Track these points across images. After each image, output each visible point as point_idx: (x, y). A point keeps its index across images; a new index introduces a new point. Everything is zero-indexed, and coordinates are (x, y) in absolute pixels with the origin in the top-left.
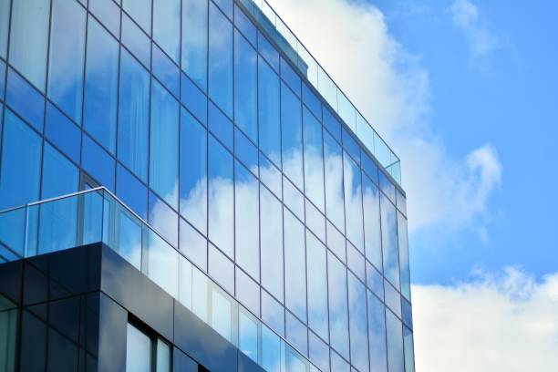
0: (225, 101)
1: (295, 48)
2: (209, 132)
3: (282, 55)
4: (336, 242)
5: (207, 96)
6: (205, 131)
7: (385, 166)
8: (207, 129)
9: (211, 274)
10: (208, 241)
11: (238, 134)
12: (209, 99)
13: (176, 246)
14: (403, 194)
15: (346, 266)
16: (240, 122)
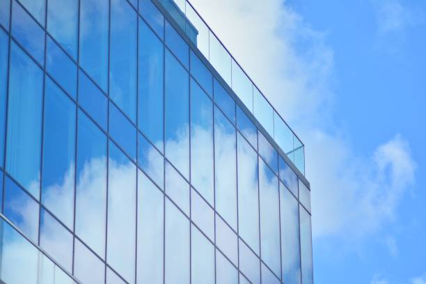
0: (98, 70)
1: (183, 10)
2: (78, 107)
3: (167, 18)
4: (226, 241)
5: (77, 63)
6: (74, 106)
7: (286, 152)
8: (76, 103)
9: (76, 275)
10: (75, 236)
11: (113, 109)
12: (79, 68)
13: (36, 243)
14: (307, 185)
15: (238, 269)
16: (116, 97)
